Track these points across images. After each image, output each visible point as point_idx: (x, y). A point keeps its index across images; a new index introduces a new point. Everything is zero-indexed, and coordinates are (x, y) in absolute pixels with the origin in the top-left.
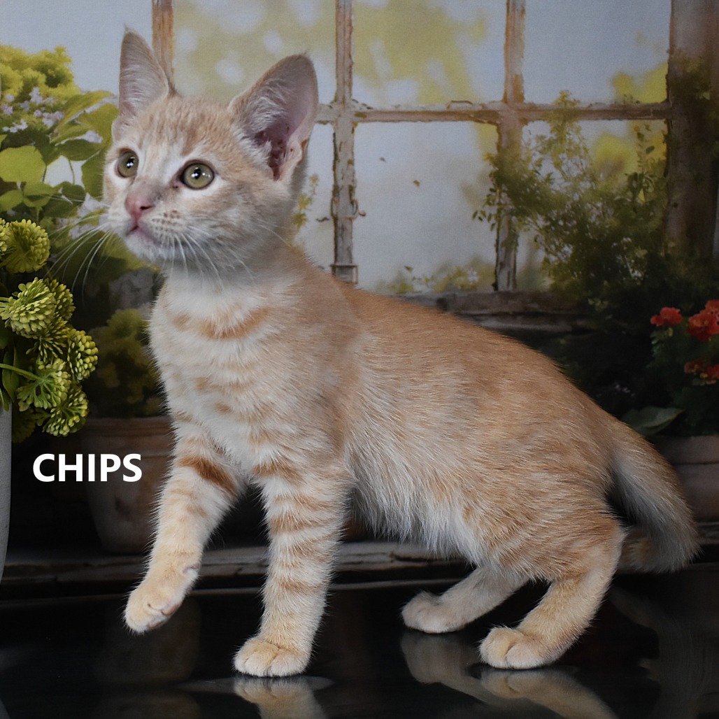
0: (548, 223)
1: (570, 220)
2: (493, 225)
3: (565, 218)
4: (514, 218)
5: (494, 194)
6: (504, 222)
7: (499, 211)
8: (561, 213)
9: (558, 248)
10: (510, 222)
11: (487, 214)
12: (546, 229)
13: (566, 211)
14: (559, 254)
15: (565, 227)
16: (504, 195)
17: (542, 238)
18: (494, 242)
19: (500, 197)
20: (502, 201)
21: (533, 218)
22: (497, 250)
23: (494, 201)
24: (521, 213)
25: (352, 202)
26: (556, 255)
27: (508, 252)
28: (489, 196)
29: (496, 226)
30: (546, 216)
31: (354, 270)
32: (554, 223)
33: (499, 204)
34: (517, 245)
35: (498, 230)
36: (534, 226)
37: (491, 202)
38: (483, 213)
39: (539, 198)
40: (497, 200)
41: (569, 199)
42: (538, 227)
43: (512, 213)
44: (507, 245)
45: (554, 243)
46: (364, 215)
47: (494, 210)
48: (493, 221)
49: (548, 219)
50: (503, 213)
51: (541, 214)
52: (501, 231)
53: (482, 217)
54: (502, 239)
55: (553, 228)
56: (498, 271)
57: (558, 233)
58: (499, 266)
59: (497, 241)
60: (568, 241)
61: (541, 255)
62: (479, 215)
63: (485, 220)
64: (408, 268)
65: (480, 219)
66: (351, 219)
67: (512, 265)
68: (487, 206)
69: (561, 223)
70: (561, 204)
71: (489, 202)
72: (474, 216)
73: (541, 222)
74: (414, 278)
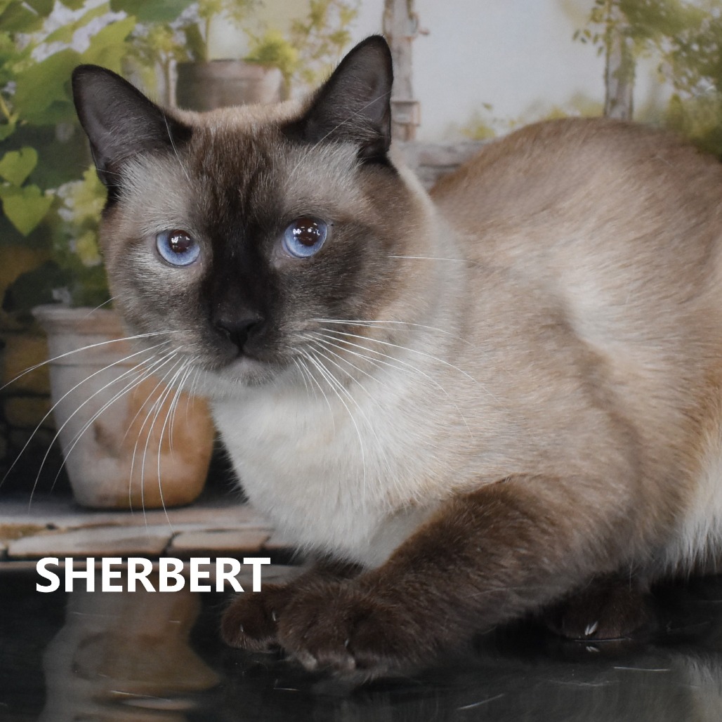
0: (677, 48)
1: (708, 43)
2: (601, 49)
3: (700, 41)
4: (629, 41)
5: (601, 7)
6: (616, 44)
7: (609, 30)
8: (696, 34)
9: (692, 82)
10: (623, 46)
11: (593, 34)
12: (675, 55)
13: (702, 31)
14: (694, 90)
15: (702, 54)
16: (615, 9)
17: (668, 68)
18: (601, 71)
19: (610, 10)
20: (613, 17)
21: (656, 40)
22: (607, 83)
23: (601, 16)
24: (638, 33)
25: (411, 16)
26: (689, 91)
27: (621, 86)
28: (594, 9)
29: (604, 51)
30: (673, 36)
31: (415, 108)
32: (686, 48)
33: (609, 20)
34: (633, 75)
35: (608, 55)
36: (658, 52)
37: (597, 18)
38: (587, 33)
39: (663, 14)
40: (606, 16)
41: (705, 15)
42: (663, 51)
43: (626, 33)
44: (621, 75)
45: (685, 74)
46: (426, 33)
47: (601, 29)
48: (601, 43)
49: (676, 41)
50: (614, 32)
51: (667, 35)
52: (612, 57)
53: (586, 38)
54: (613, 68)
55: (684, 54)
56: (608, 110)
57: (692, 61)
58: (610, 104)
59: (607, 71)
60: (707, 72)
61: (668, 90)
62: (582, 35)
63: (590, 42)
64: (488, 106)
65: (583, 41)
66: (409, 39)
67: (628, 104)
68: (592, 24)
69: (695, 47)
70: (695, 22)
71: (595, 18)
72: (576, 35)
73: (667, 45)
74: (495, 120)
